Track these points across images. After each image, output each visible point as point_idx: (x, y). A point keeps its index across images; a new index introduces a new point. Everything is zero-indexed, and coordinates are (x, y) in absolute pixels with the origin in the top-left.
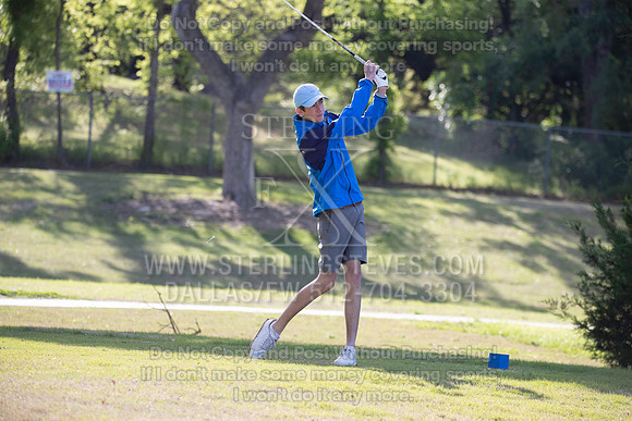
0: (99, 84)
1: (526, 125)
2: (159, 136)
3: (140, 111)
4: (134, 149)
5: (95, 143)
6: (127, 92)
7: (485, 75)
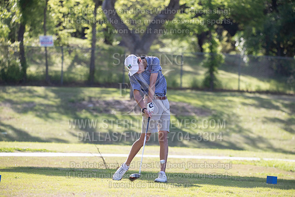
0: (66, 42)
1: (286, 58)
2: (97, 68)
3: (87, 56)
4: (84, 75)
5: (65, 72)
6: (80, 46)
7: (264, 33)
